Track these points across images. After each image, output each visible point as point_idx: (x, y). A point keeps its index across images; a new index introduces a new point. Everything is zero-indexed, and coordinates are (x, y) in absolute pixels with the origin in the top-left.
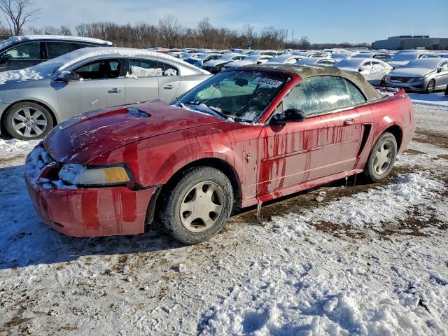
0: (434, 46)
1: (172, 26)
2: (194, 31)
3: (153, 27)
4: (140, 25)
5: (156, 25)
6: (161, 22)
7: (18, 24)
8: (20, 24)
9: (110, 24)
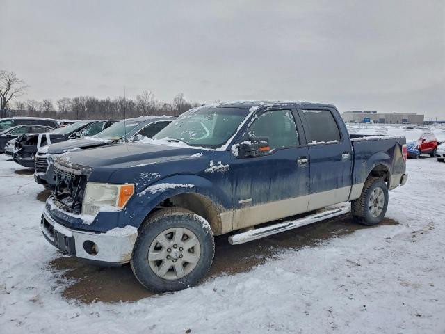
0: (380, 119)
1: (149, 101)
2: (170, 105)
3: (131, 102)
4: (118, 99)
5: (134, 99)
6: (138, 97)
7: (5, 99)
8: (7, 99)
9: (91, 99)
